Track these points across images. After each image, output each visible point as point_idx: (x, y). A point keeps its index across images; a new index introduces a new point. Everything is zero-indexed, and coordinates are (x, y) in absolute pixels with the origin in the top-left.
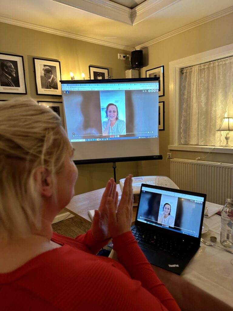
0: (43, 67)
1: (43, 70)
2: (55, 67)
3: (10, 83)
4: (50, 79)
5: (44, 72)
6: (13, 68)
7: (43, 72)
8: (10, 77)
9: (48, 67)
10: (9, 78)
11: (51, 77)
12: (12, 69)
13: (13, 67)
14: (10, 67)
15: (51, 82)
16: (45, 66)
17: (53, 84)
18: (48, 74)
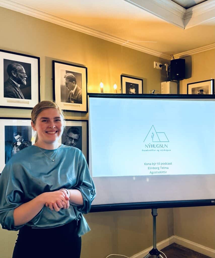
0: (65, 73)
1: (65, 77)
2: (80, 75)
3: (17, 93)
4: (73, 90)
5: (66, 80)
6: (24, 73)
7: (64, 80)
8: (19, 85)
9: (71, 74)
10: (17, 87)
11: (74, 87)
12: (22, 75)
13: (24, 71)
14: (21, 71)
15: (73, 94)
16: (67, 72)
17: (77, 96)
18: (71, 83)
